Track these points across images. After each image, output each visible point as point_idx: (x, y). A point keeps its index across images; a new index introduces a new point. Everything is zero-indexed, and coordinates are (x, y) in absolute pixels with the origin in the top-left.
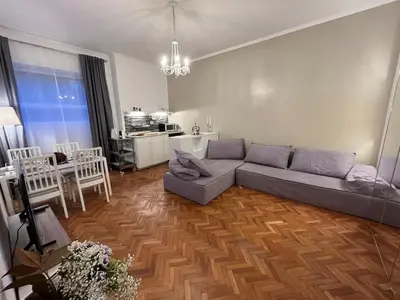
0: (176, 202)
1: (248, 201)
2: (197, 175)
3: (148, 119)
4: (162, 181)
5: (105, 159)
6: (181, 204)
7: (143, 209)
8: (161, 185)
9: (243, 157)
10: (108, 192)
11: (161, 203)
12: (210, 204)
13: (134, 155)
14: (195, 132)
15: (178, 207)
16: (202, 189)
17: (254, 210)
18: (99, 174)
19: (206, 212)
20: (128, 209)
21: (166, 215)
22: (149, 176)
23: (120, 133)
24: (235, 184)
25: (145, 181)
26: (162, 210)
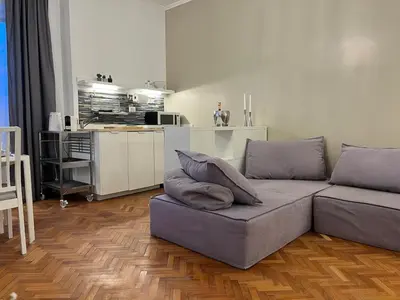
0: (178, 260)
1: (352, 265)
2: (228, 198)
3: (125, 101)
4: (148, 219)
5: (27, 159)
6: (190, 265)
7: (102, 270)
8: (143, 227)
9: (325, 175)
10: (27, 235)
11: (144, 262)
12: (260, 268)
13: (91, 167)
14: (220, 120)
15: (183, 270)
16: (241, 229)
17: (373, 285)
18: (10, 188)
19: (252, 284)
20: (66, 269)
21: (155, 287)
22: (119, 209)
23: (68, 122)
24: (313, 230)
25: (110, 219)
26: (144, 274)
